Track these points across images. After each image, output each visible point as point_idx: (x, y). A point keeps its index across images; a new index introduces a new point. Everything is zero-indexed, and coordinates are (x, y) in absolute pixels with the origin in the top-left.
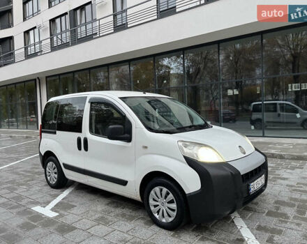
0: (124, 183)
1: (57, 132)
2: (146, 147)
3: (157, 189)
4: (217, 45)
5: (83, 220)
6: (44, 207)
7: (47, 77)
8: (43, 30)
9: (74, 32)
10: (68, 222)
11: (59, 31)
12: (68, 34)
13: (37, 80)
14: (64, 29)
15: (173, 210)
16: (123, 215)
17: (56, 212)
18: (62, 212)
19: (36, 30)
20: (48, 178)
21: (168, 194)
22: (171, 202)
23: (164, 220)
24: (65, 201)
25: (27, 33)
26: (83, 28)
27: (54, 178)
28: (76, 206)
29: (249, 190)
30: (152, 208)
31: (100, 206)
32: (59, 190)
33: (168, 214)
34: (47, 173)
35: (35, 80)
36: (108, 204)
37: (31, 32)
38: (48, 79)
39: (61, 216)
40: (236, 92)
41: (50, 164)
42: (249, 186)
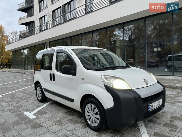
0: (72, 101)
1: (41, 70)
2: (83, 79)
3: (89, 105)
4: (144, 20)
5: (48, 121)
6: (30, 112)
7: (50, 42)
8: (49, 17)
9: (64, 16)
10: (39, 122)
11: (57, 16)
12: (62, 17)
13: (45, 44)
14: (59, 15)
15: (98, 119)
16: (72, 120)
17: (35, 115)
18: (39, 116)
19: (46, 17)
20: (38, 96)
21: (95, 108)
22: (96, 114)
23: (93, 125)
24: (43, 110)
25: (41, 18)
26: (69, 14)
27: (40, 96)
28: (47, 113)
29: (148, 108)
30: (87, 117)
31: (61, 114)
32: (42, 103)
33: (95, 121)
34: (37, 94)
35: (44, 44)
36: (65, 113)
37: (43, 18)
38: (51, 43)
39: (37, 118)
40: (159, 49)
41: (38, 88)
42: (148, 106)
